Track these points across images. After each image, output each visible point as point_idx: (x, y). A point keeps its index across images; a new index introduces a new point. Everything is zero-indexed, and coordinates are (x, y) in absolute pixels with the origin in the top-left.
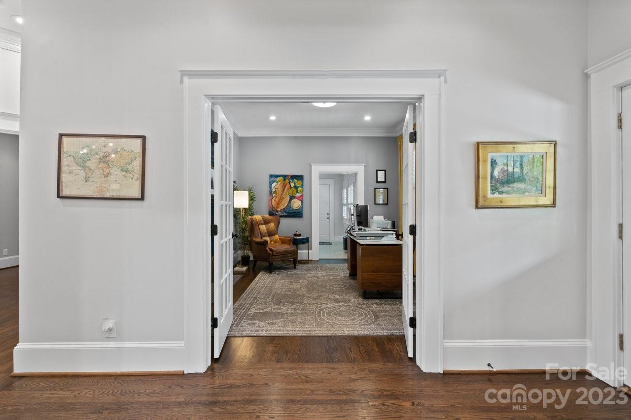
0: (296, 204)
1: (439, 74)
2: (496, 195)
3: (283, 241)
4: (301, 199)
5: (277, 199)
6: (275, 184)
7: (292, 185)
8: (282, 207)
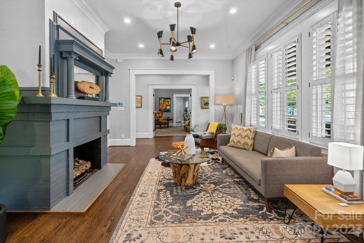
0: (168, 108)
1: (194, 85)
2: (205, 106)
3: (164, 120)
4: (170, 106)
5: (162, 106)
6: (161, 101)
7: (167, 101)
8: (163, 108)
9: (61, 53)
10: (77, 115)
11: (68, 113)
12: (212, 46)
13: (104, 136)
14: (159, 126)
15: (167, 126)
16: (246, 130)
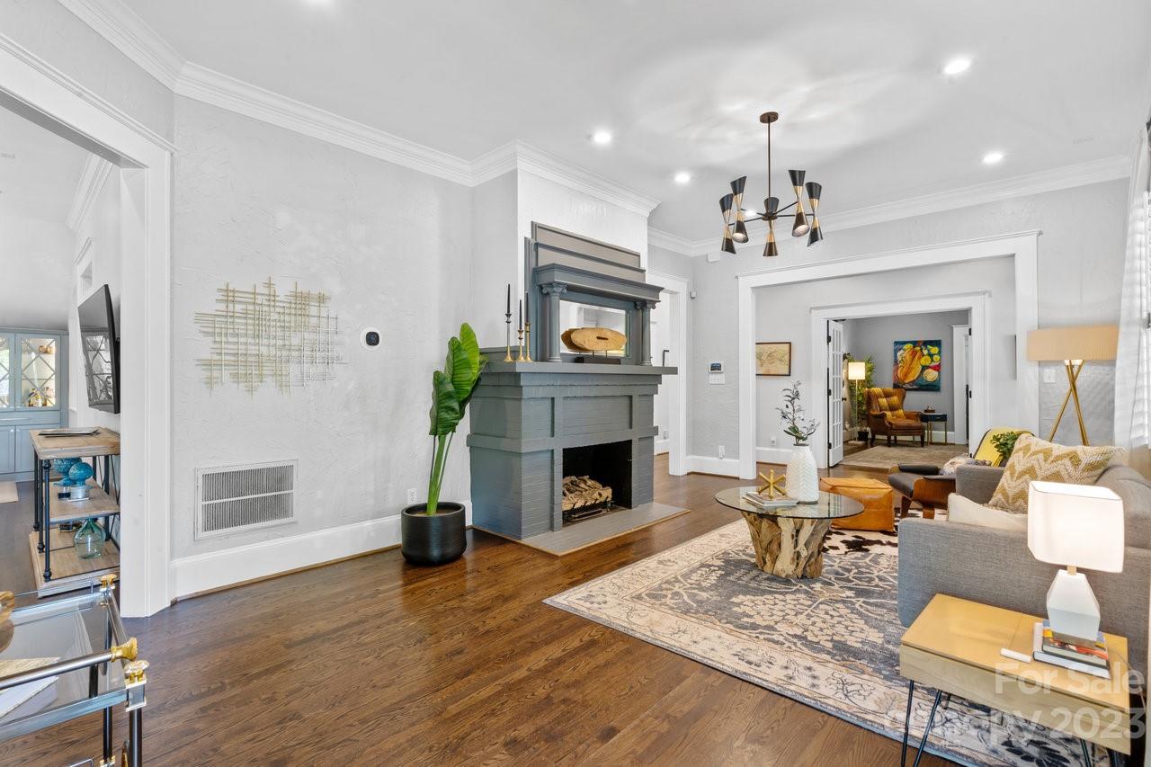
0: (931, 375)
1: (977, 294)
3: (908, 416)
4: (937, 368)
5: (905, 370)
6: (902, 351)
7: (925, 352)
8: (911, 378)
9: (541, 287)
10: (571, 392)
11: (552, 388)
12: (993, 158)
13: (640, 439)
14: (886, 437)
15: (918, 439)
16: (1057, 456)
